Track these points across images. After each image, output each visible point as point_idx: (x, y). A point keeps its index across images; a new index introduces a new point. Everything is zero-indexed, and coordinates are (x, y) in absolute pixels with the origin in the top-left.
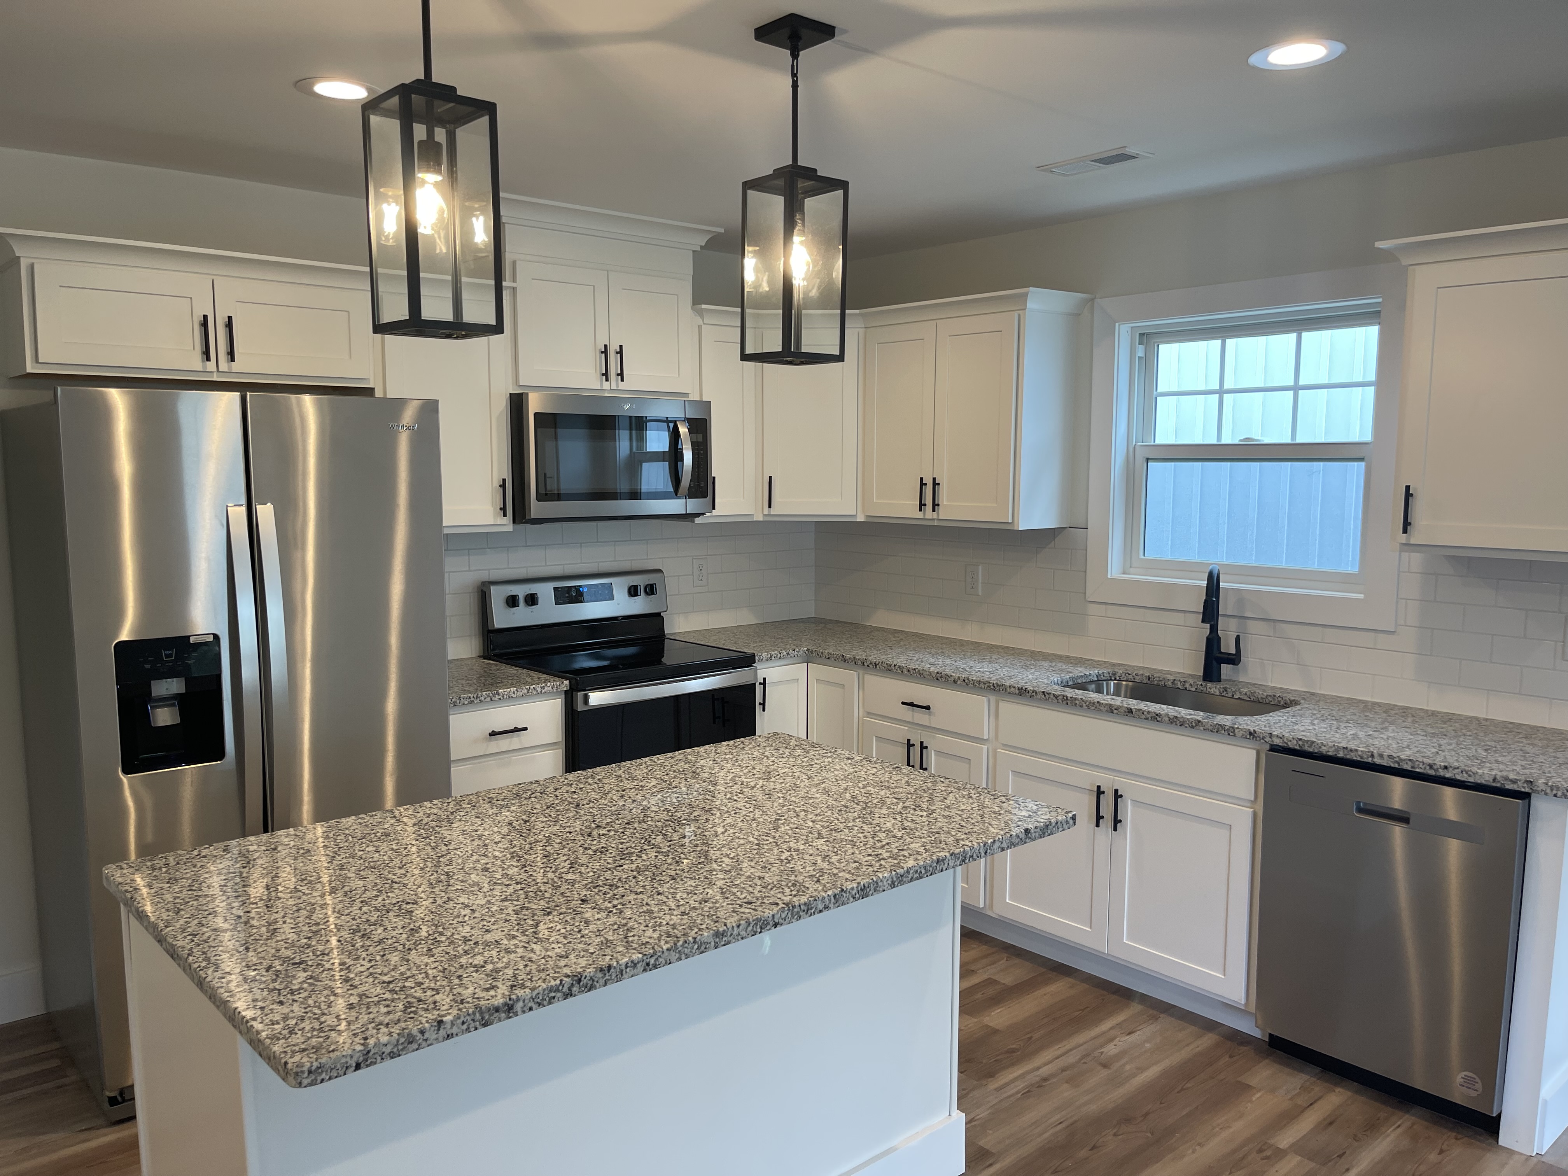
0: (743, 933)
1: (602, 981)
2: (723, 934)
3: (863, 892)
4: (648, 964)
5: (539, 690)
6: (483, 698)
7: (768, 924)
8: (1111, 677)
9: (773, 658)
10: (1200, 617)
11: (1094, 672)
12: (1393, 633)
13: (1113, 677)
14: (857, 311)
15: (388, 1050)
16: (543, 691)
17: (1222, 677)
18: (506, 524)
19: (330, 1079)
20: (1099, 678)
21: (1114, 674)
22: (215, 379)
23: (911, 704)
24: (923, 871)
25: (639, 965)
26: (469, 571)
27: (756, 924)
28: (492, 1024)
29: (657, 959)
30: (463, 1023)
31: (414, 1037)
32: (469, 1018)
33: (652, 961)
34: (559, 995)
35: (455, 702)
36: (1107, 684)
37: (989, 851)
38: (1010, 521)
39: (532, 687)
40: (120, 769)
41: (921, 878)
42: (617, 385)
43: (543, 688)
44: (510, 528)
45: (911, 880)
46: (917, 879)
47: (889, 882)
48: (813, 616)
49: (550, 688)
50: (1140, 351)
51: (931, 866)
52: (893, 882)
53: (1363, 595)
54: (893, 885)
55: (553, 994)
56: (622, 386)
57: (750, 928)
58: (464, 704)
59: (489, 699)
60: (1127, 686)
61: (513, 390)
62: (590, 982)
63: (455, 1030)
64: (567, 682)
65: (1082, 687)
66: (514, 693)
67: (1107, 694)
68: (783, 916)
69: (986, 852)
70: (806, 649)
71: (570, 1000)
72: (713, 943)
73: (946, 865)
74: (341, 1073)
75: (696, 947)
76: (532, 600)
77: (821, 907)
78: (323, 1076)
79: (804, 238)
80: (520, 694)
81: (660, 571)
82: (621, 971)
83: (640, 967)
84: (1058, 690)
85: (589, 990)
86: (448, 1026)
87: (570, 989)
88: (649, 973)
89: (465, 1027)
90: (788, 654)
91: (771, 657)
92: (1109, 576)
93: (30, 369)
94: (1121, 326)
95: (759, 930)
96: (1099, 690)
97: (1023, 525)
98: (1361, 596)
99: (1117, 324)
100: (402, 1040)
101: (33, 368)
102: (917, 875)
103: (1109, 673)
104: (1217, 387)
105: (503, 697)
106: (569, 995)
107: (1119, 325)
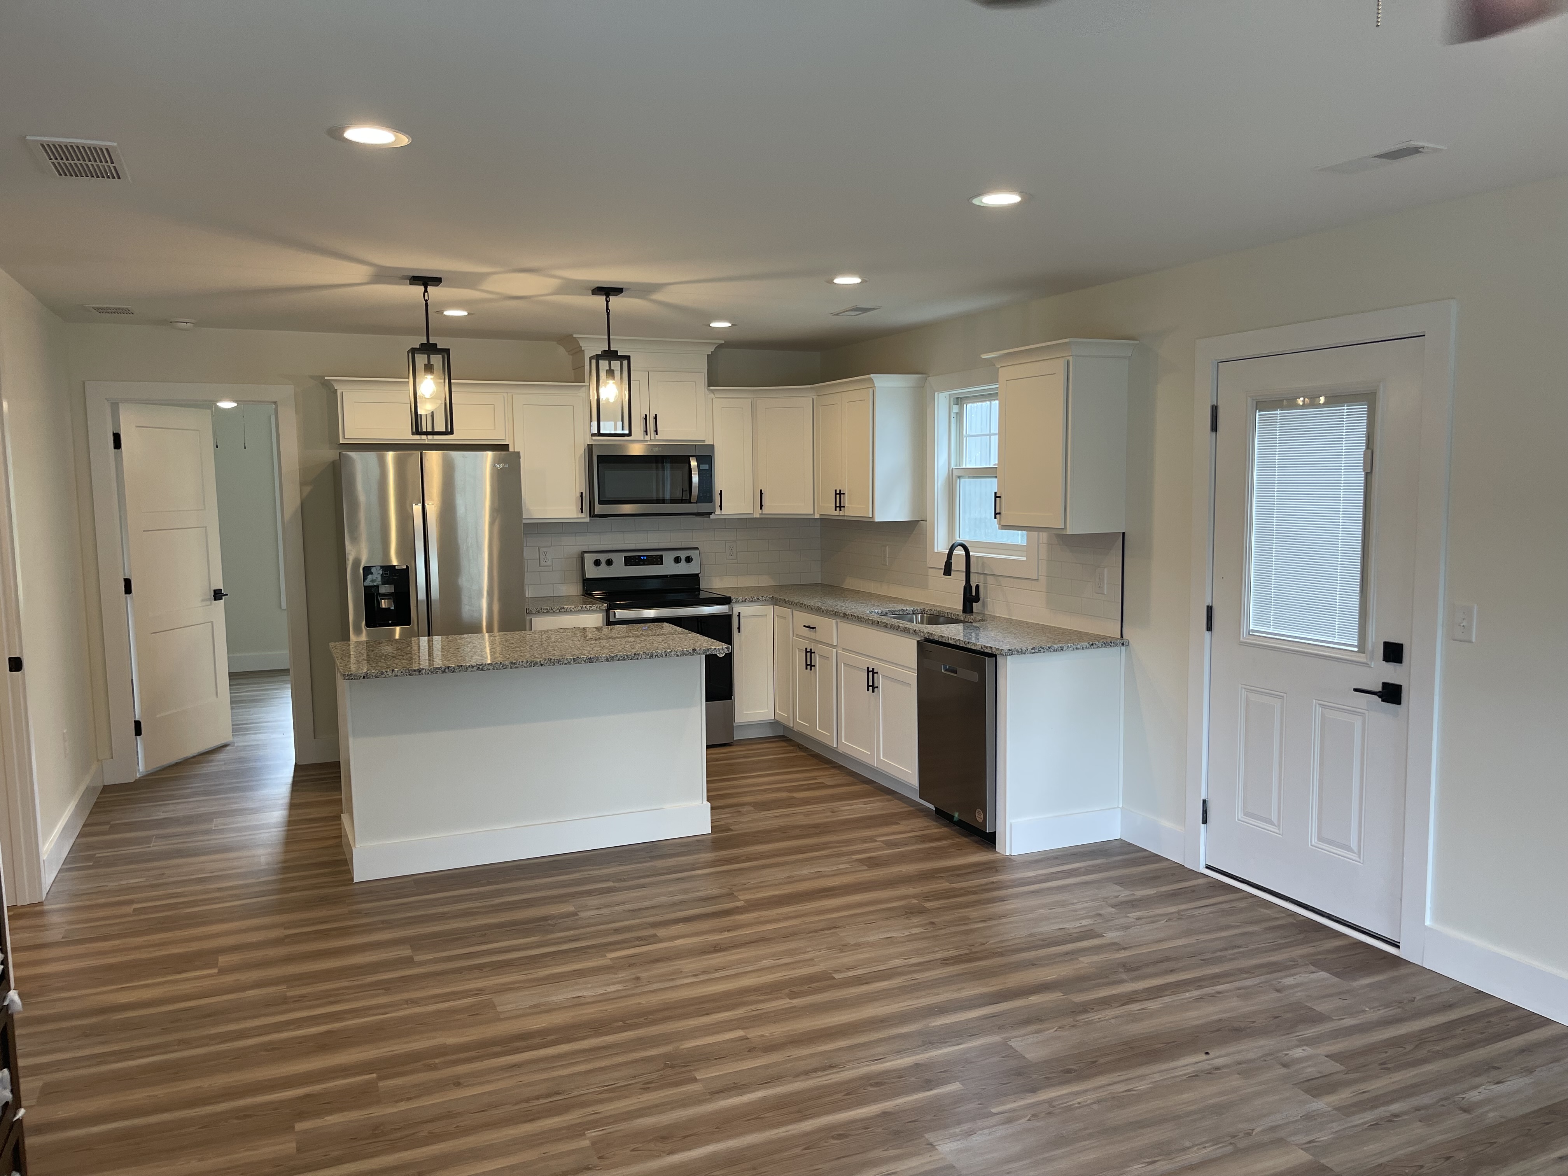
0: (525, 665)
1: (458, 670)
2: (515, 664)
3: (590, 660)
4: (479, 668)
5: (588, 608)
6: (554, 610)
7: (537, 664)
8: (922, 612)
9: (747, 601)
10: (943, 571)
11: (910, 609)
12: (1037, 580)
13: (923, 613)
14: (809, 386)
15: (374, 674)
16: (591, 609)
17: (974, 611)
18: (585, 518)
19: (355, 679)
20: (915, 613)
21: (924, 610)
22: (427, 443)
23: (809, 627)
24: (626, 657)
25: (475, 667)
26: (576, 545)
27: (531, 663)
28: (412, 675)
29: (483, 667)
30: (402, 672)
31: (384, 673)
32: (404, 671)
33: (481, 667)
34: (439, 671)
35: (539, 611)
36: (916, 617)
37: (668, 655)
38: (871, 516)
39: (584, 606)
40: (364, 623)
41: (625, 660)
42: (655, 437)
43: (591, 607)
44: (588, 520)
45: (619, 660)
46: (622, 660)
47: (605, 658)
48: (820, 582)
49: (595, 608)
50: (955, 409)
51: (631, 656)
52: (607, 659)
53: (1026, 558)
54: (607, 660)
55: (437, 670)
56: (657, 437)
57: (528, 664)
58: (544, 612)
59: (558, 611)
60: (927, 616)
61: (590, 442)
62: (453, 669)
63: (399, 674)
64: (605, 605)
65: (900, 618)
66: (573, 608)
67: (916, 623)
68: (546, 662)
69: (666, 655)
70: (771, 596)
71: (444, 674)
72: (510, 666)
73: (640, 657)
74: (358, 678)
75: (501, 666)
76: (609, 562)
77: (566, 662)
78: (352, 677)
79: (614, 382)
80: (576, 609)
81: (697, 548)
82: (467, 668)
83: (475, 669)
84: (876, 618)
85: (453, 672)
86: (396, 672)
87: (444, 670)
88: (479, 671)
89: (402, 674)
90: (758, 599)
91: (746, 600)
92: (936, 551)
93: (341, 442)
94: (939, 394)
95: (533, 665)
96: (911, 621)
97: (878, 519)
98: (1025, 559)
99: (936, 393)
100: (379, 673)
101: (342, 441)
102: (621, 658)
103: (921, 609)
104: (989, 433)
105: (567, 610)
106: (444, 672)
107: (938, 394)
